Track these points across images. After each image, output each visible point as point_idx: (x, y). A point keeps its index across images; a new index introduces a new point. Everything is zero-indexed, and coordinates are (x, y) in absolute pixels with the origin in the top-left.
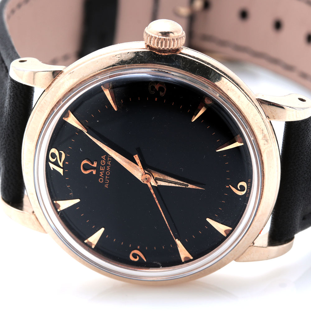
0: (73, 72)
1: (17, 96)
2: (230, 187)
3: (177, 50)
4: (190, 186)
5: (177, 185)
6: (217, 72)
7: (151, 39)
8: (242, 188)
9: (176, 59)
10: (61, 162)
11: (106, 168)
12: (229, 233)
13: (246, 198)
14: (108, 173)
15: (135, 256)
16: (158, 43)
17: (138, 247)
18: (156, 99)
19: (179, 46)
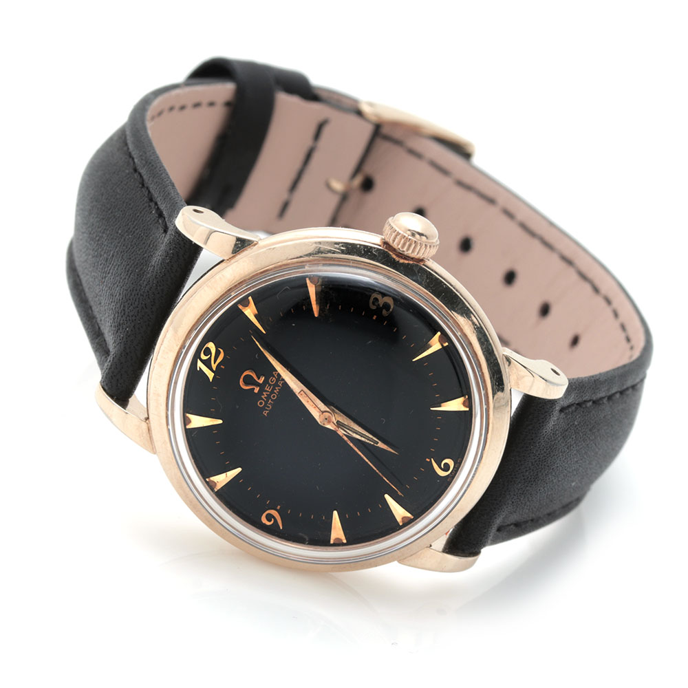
0: (274, 248)
1: (178, 256)
2: (431, 460)
3: (422, 260)
4: (381, 445)
5: (363, 439)
6: (466, 305)
7: (396, 236)
8: (446, 468)
9: (419, 272)
10: (215, 363)
11: (274, 389)
12: (408, 523)
13: (446, 483)
14: (274, 397)
15: (269, 517)
16: (404, 244)
17: (279, 507)
18: (375, 317)
19: (425, 256)
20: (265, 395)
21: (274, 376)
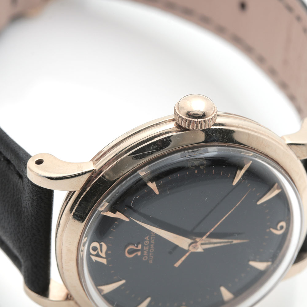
9: (213, 134)
10: (102, 253)
11: (150, 247)
14: (152, 250)
17: (184, 304)
20: (145, 253)
21: (146, 240)
